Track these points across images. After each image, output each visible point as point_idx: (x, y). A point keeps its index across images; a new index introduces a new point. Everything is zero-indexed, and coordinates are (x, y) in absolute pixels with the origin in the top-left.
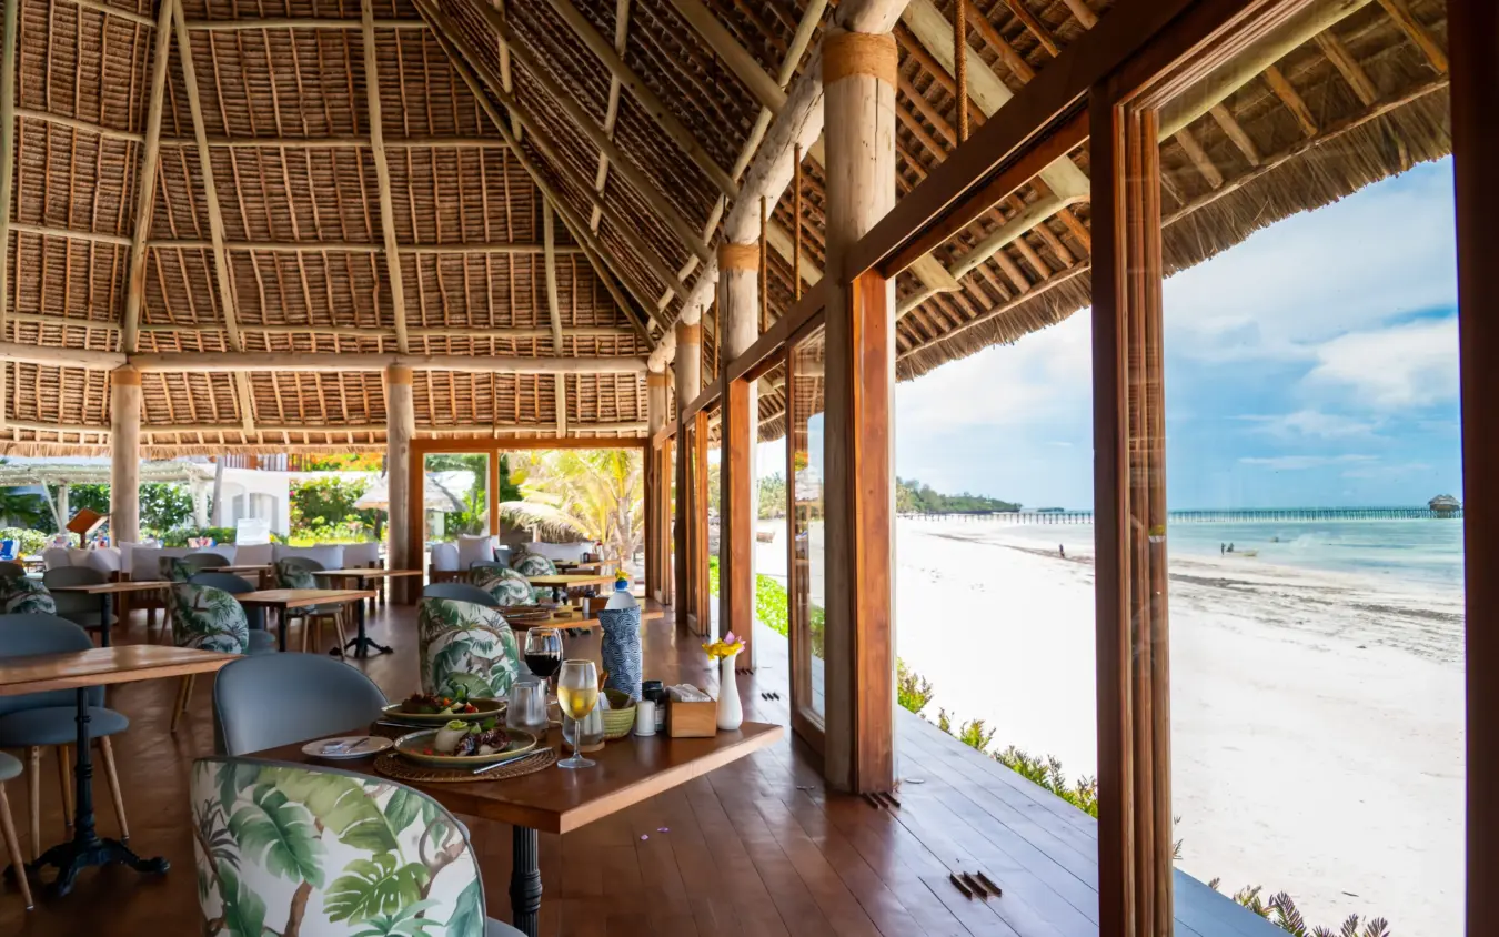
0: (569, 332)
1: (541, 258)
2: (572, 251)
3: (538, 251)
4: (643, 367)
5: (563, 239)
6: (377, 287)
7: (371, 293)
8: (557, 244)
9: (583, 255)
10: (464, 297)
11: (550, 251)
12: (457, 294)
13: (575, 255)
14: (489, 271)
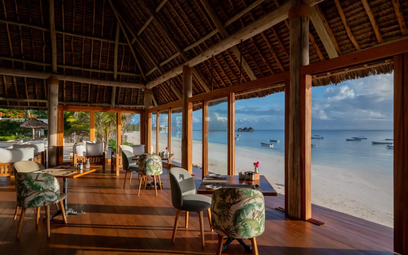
0: (119, 73)
1: (113, 45)
2: (124, 44)
3: (112, 42)
4: (144, 87)
5: (122, 39)
6: (44, 46)
7: (42, 48)
8: (120, 41)
9: (129, 46)
10: (81, 55)
11: (117, 42)
12: (79, 54)
13: (125, 46)
14: (92, 47)
